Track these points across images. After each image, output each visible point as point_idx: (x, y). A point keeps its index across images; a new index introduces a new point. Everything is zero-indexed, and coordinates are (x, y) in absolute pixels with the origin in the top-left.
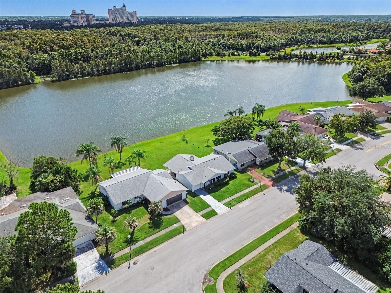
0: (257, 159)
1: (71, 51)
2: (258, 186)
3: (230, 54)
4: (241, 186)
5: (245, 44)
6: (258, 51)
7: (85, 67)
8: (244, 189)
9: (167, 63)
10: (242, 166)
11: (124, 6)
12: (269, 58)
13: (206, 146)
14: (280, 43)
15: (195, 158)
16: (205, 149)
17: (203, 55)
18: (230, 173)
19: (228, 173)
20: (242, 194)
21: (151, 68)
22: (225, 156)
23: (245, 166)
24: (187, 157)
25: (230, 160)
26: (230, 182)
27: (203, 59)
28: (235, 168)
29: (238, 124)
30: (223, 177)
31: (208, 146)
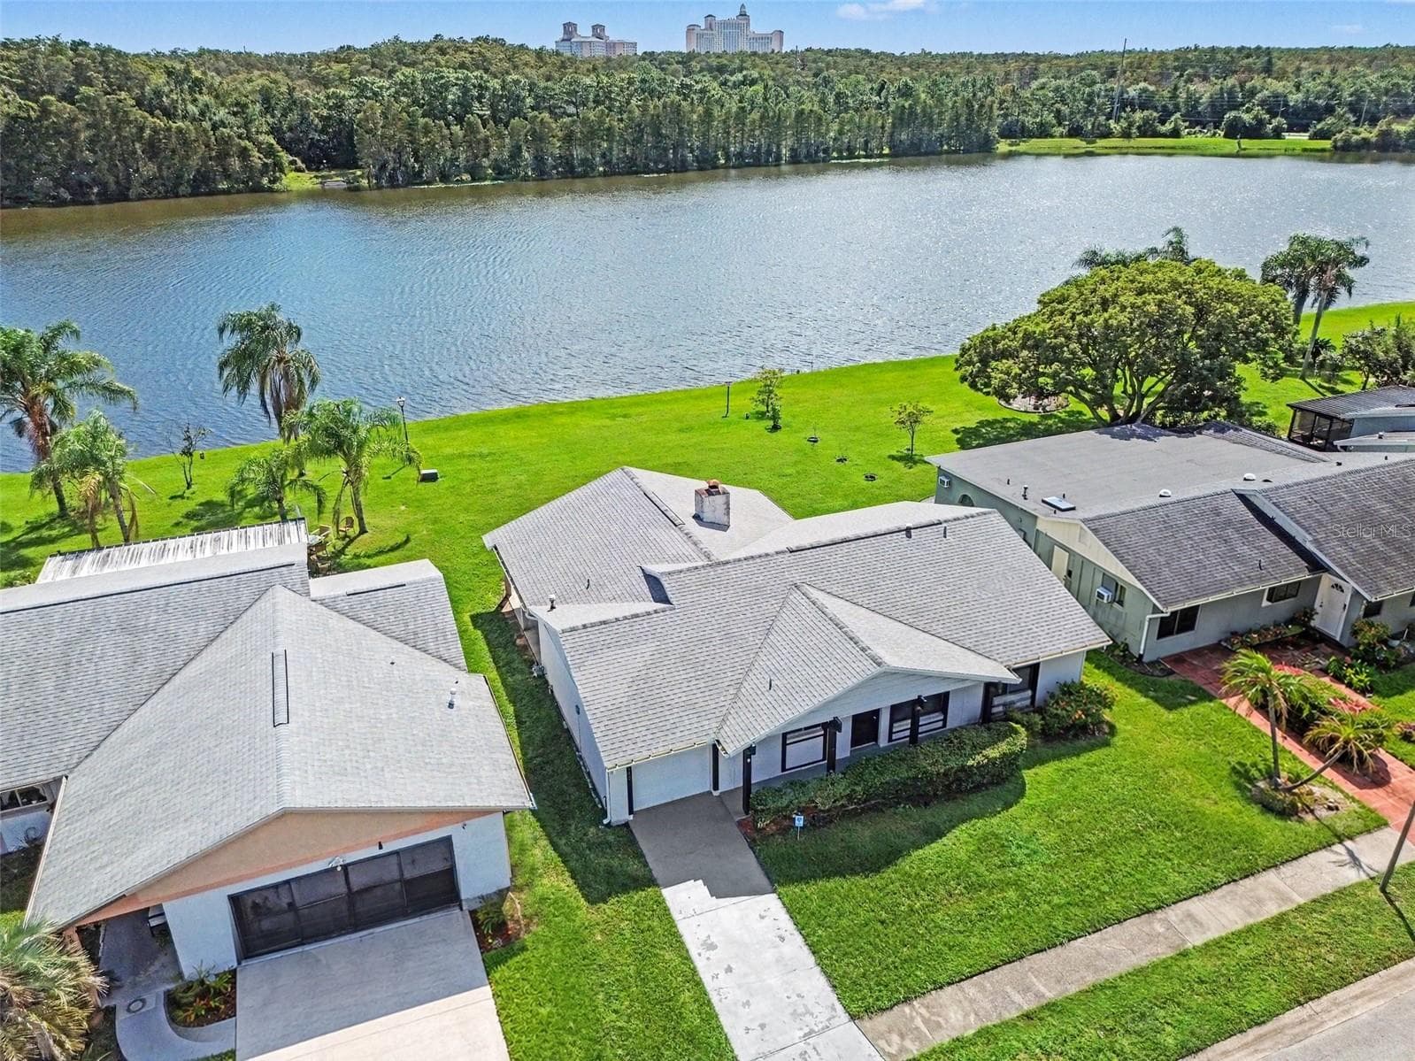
0: (1327, 580)
1: (442, 77)
2: (1351, 876)
3: (1134, 130)
4: (1157, 839)
5: (1208, 95)
6: (1274, 115)
7: (486, 140)
8: (1184, 884)
9: (840, 152)
10: (1168, 627)
11: (743, 15)
12: (1327, 144)
13: (899, 459)
14: (1387, 92)
15: (746, 502)
16: (878, 471)
17: (1007, 133)
18: (1043, 681)
19: (1014, 679)
20: (1163, 952)
21: (767, 164)
22: (1022, 522)
23: (1206, 632)
24: (679, 493)
25: (1061, 559)
26: (1028, 775)
27: (1003, 146)
28: (1101, 640)
29: (1160, 304)
30: (964, 709)
31: (909, 459)
